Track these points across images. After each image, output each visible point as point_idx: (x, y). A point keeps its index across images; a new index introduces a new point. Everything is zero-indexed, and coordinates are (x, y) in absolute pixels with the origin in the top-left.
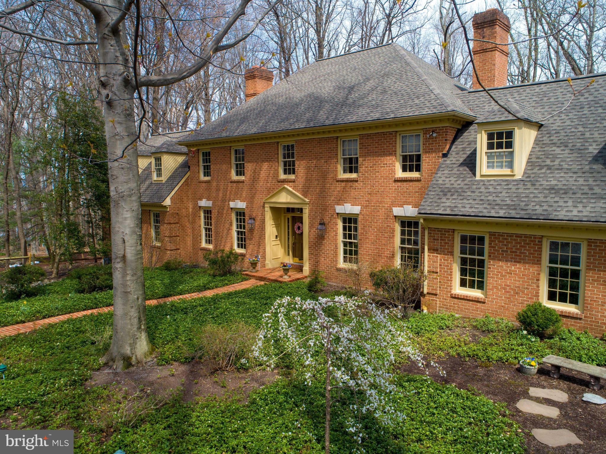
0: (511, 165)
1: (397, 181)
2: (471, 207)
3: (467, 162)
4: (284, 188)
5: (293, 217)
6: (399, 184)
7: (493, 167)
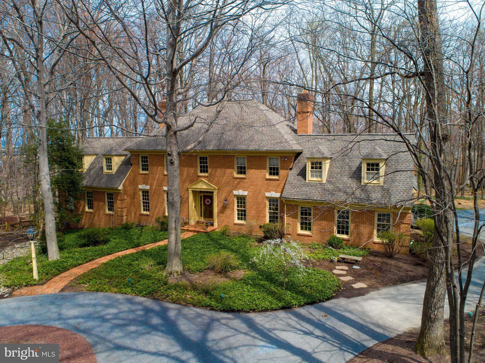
0: (321, 176)
1: (267, 180)
2: (306, 195)
3: (301, 173)
4: (202, 180)
5: (204, 196)
6: (268, 181)
7: (313, 177)
